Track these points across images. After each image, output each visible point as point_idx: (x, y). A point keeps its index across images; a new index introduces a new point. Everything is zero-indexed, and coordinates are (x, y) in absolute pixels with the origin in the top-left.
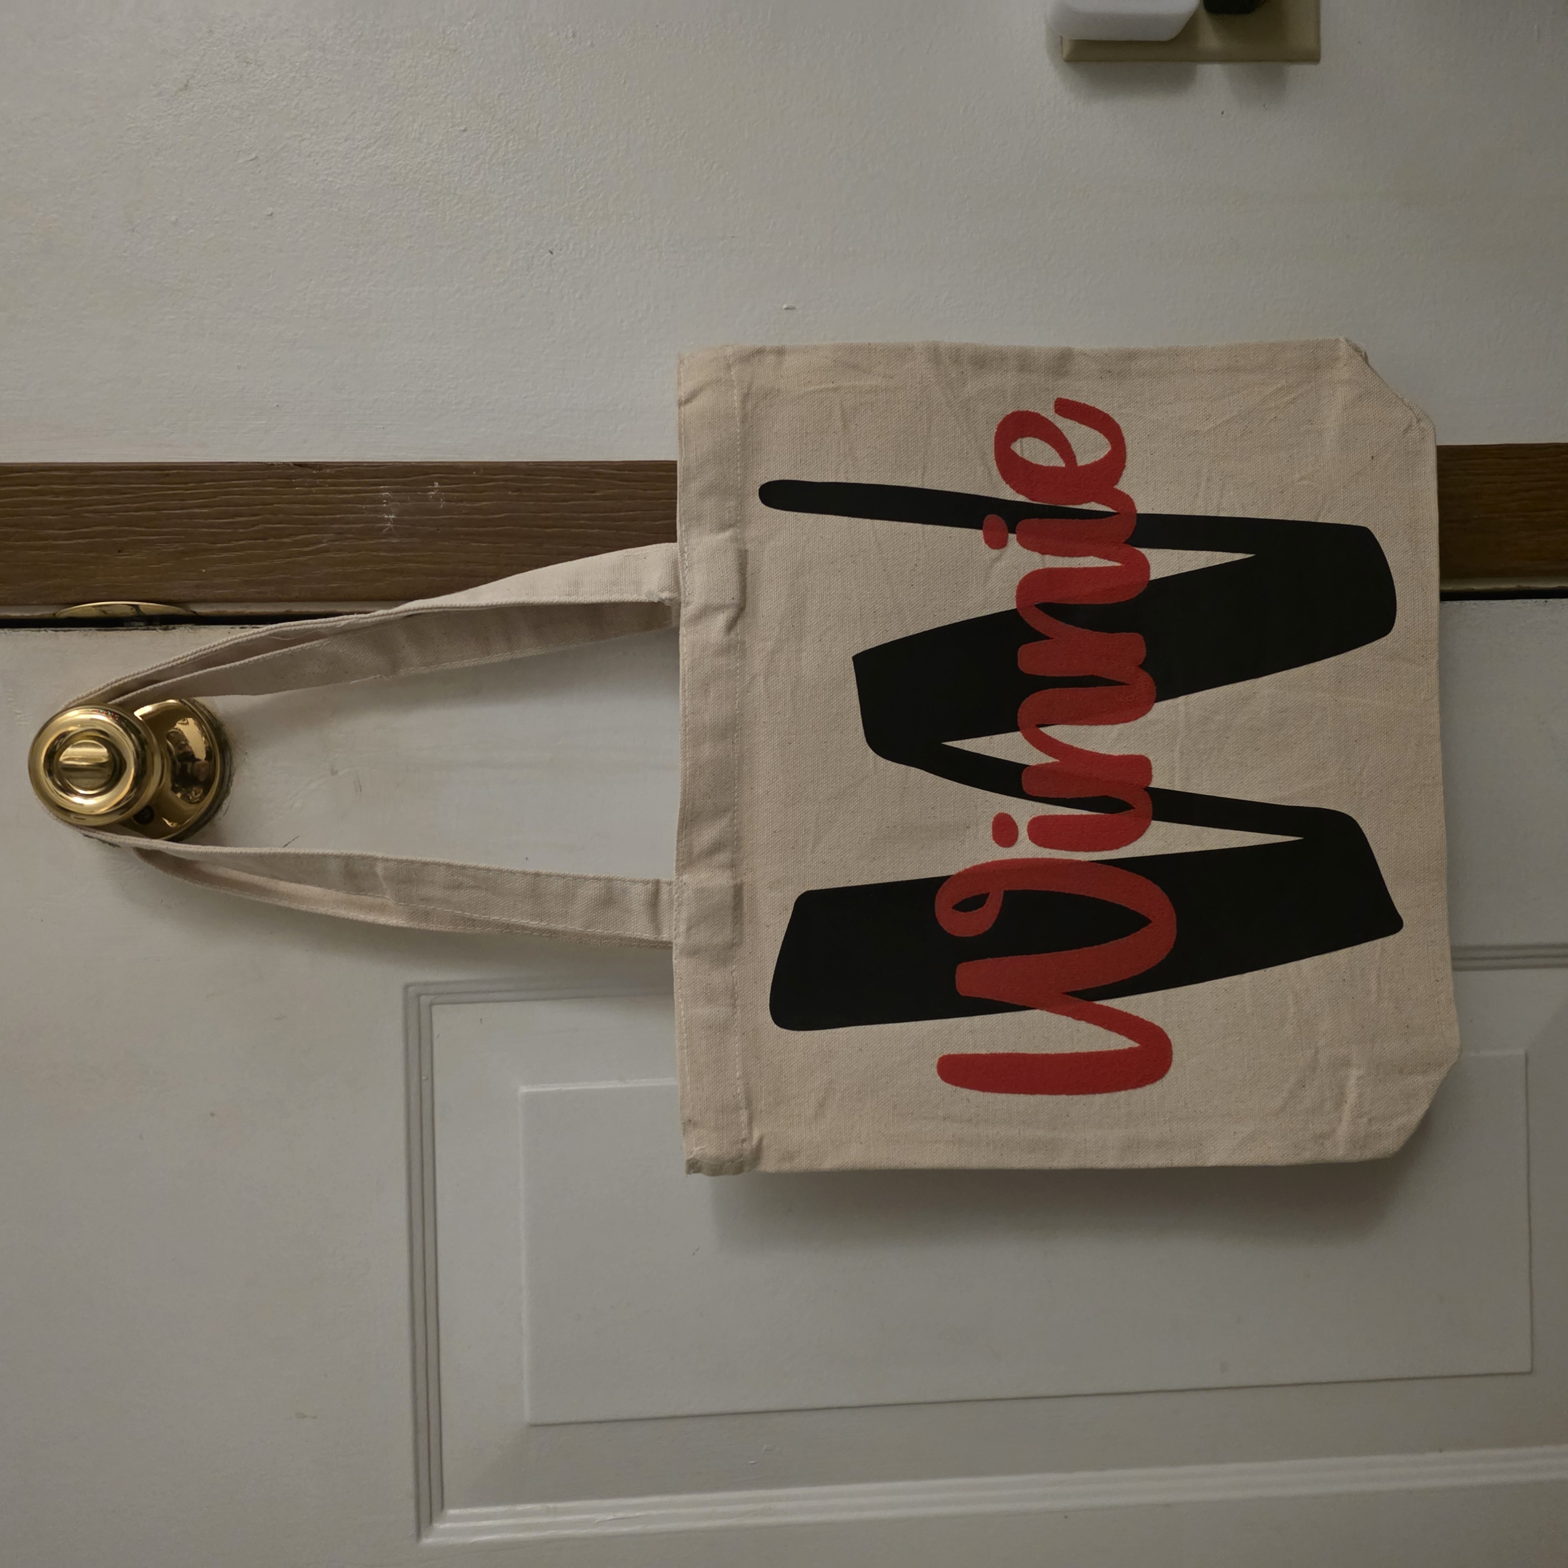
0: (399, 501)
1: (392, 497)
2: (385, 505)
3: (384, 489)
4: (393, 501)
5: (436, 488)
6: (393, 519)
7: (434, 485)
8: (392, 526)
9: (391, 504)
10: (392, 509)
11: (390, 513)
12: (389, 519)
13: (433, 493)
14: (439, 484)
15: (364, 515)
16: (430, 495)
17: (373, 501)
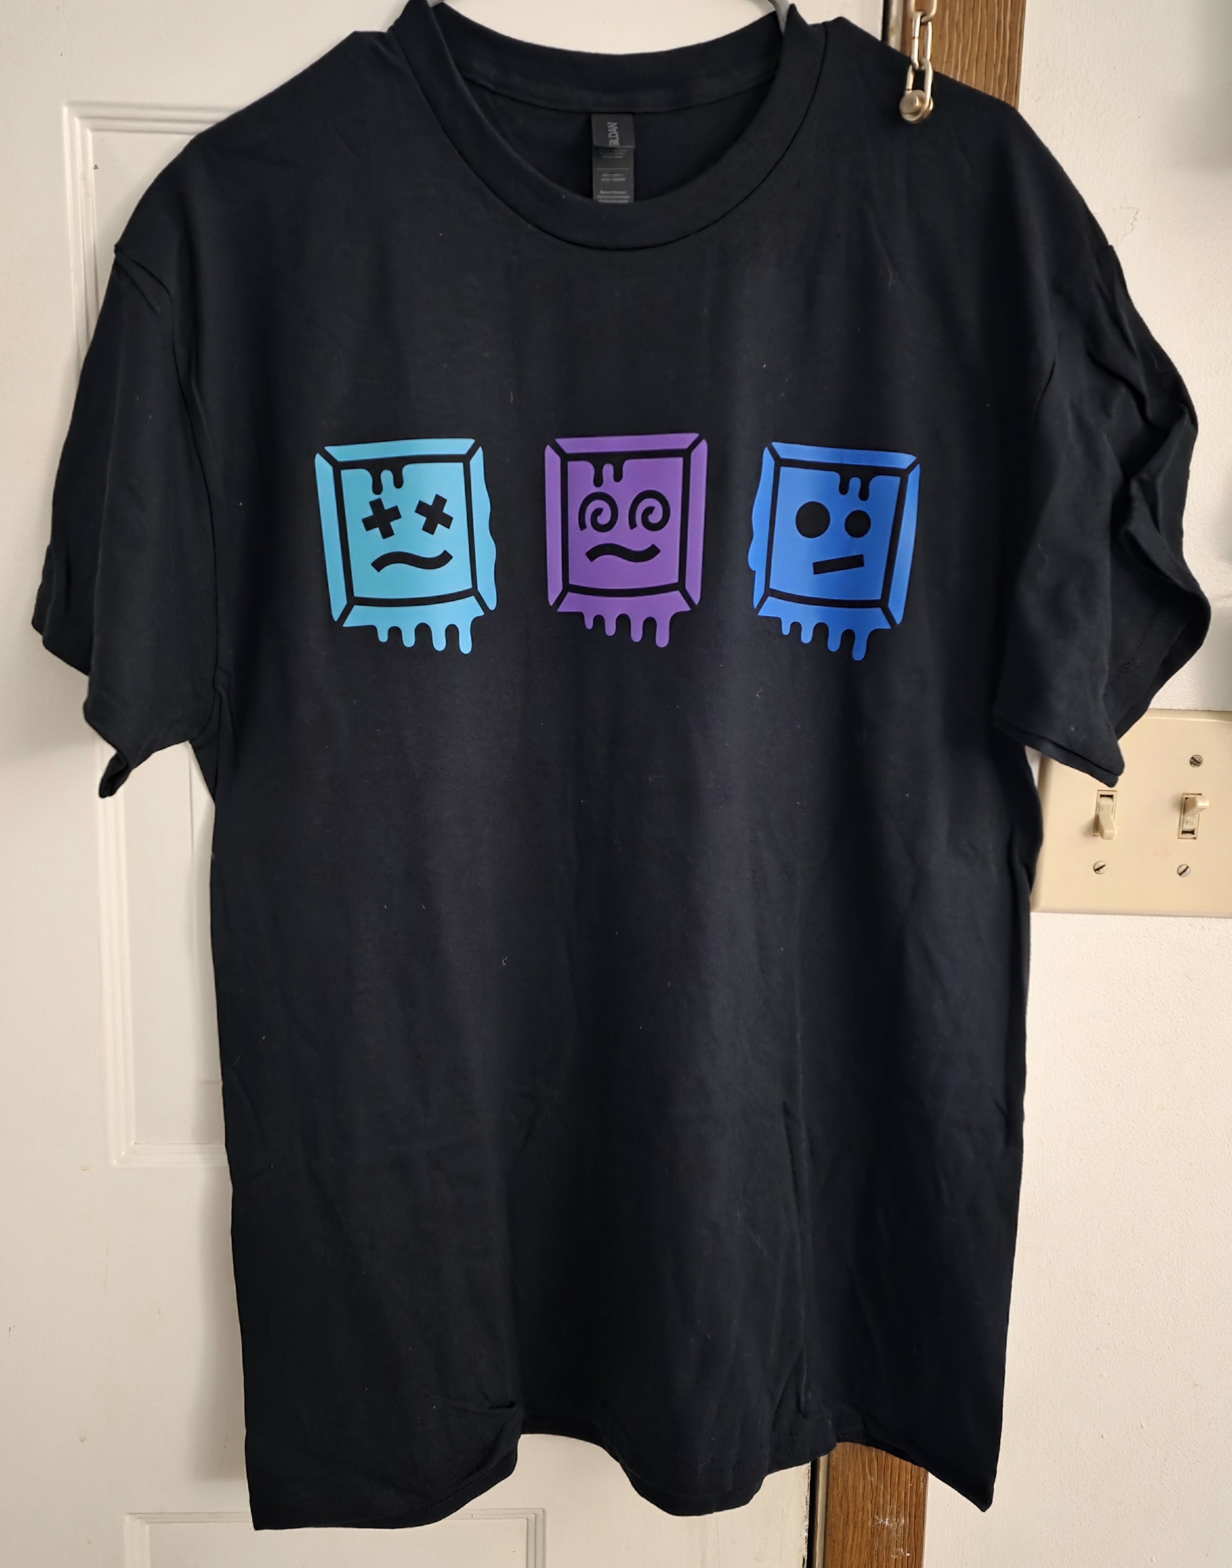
0: (897, 1529)
1: (901, 1525)
2: (895, 1519)
3: (907, 1521)
4: (898, 1525)
5: (905, 1554)
6: (885, 1524)
7: (908, 1553)
8: (880, 1523)
9: (896, 1524)
10: (892, 1524)
11: (889, 1522)
12: (885, 1521)
13: (902, 1551)
14: (908, 1557)
15: (889, 1506)
16: (900, 1549)
17: (898, 1512)
